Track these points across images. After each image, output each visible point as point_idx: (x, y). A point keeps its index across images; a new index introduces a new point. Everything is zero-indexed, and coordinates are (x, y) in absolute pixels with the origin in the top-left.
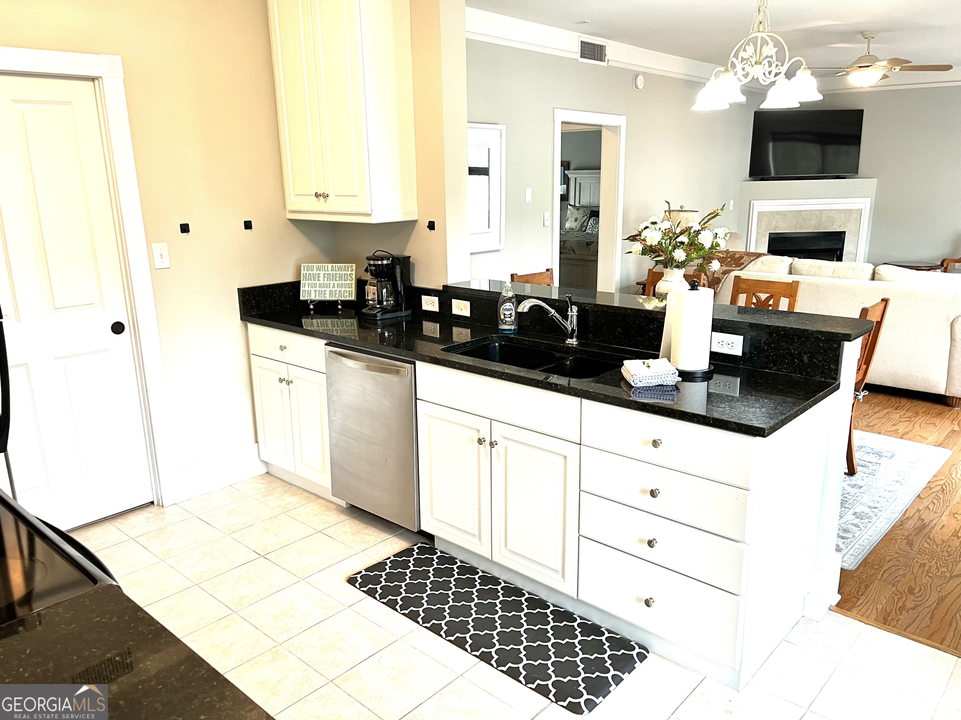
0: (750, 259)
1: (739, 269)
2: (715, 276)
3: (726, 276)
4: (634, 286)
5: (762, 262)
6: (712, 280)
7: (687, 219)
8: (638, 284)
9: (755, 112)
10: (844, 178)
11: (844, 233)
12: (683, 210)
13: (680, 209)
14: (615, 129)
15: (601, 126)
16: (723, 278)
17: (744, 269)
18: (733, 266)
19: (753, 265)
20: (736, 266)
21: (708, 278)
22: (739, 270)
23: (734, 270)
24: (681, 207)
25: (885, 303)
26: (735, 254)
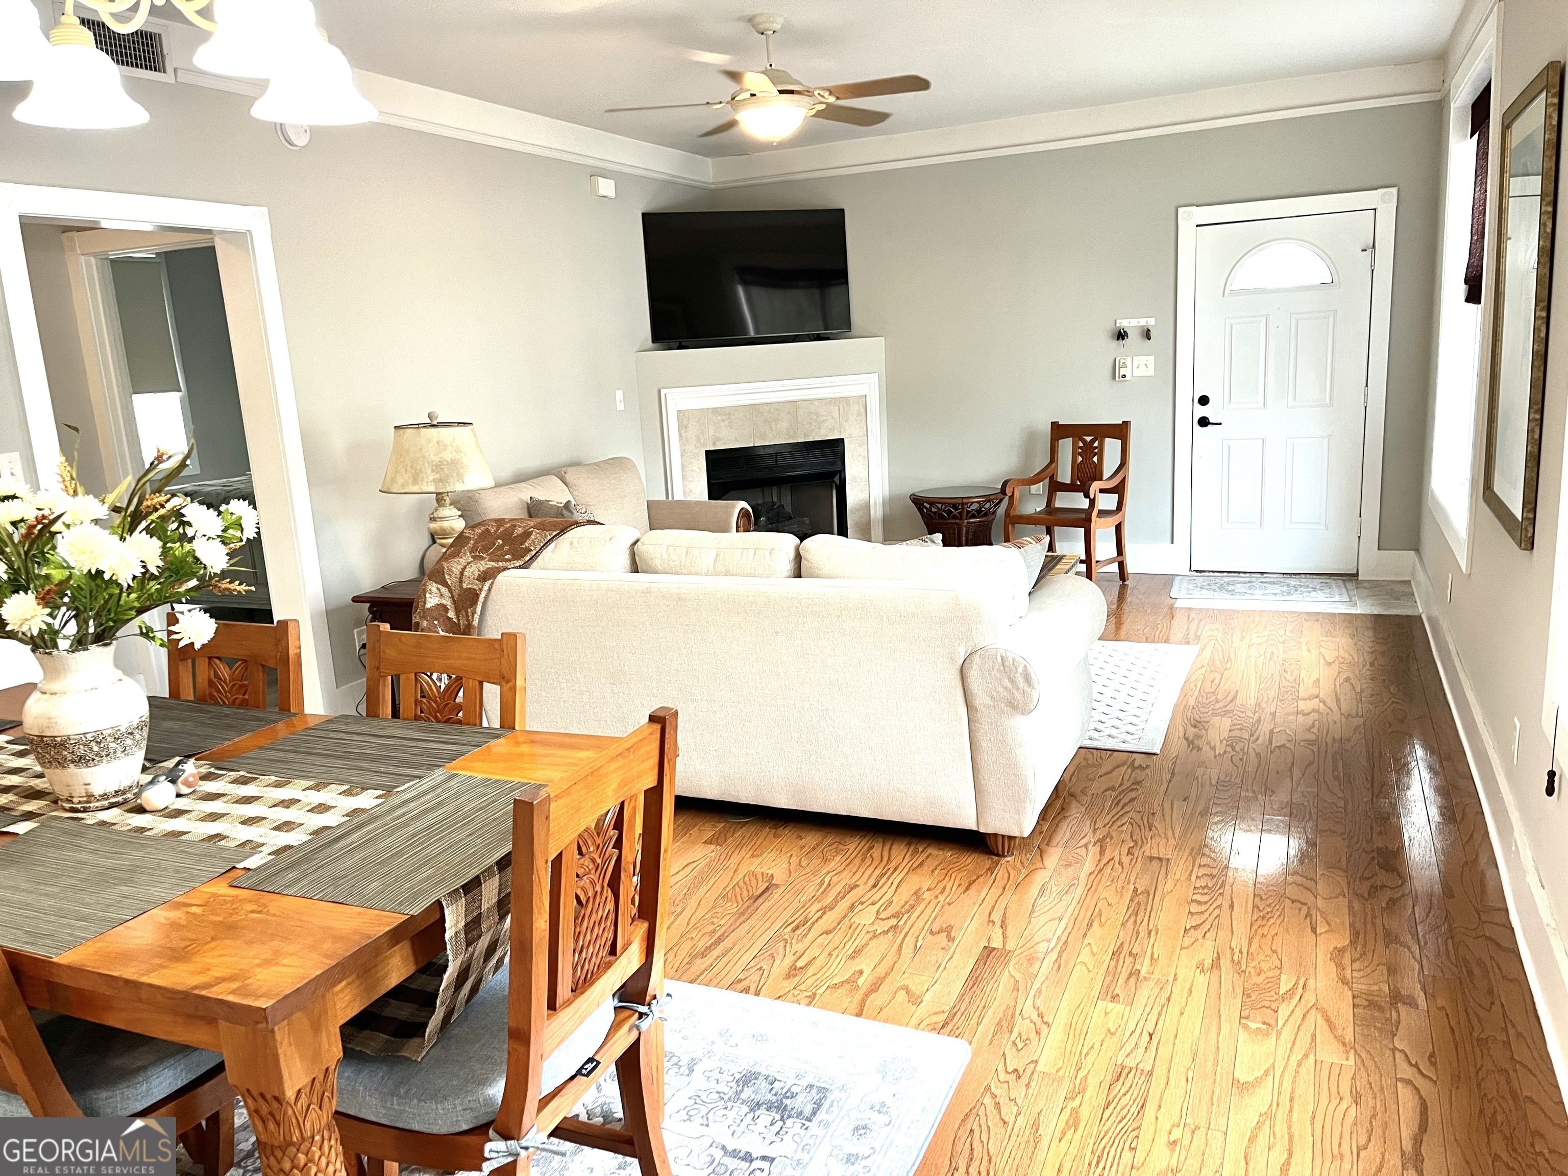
0: (546, 536)
1: (520, 563)
2: (464, 586)
3: (487, 584)
4: (348, 606)
5: (571, 544)
6: (459, 595)
7: (438, 443)
8: (356, 600)
9: (644, 215)
10: (827, 338)
11: (841, 441)
12: (435, 423)
13: (429, 421)
14: (241, 239)
15: (209, 232)
16: (481, 590)
17: (535, 564)
18: (508, 557)
19: (553, 552)
20: (516, 557)
21: (450, 591)
22: (520, 567)
23: (505, 569)
24: (430, 416)
25: (658, 727)
26: (515, 526)
